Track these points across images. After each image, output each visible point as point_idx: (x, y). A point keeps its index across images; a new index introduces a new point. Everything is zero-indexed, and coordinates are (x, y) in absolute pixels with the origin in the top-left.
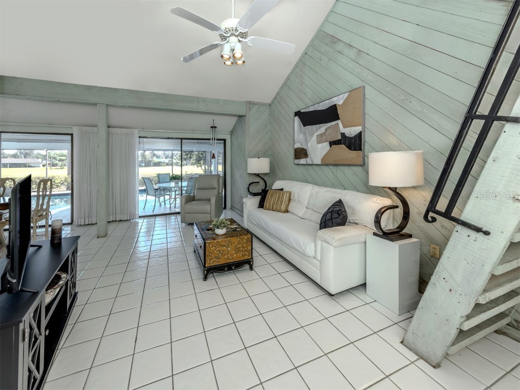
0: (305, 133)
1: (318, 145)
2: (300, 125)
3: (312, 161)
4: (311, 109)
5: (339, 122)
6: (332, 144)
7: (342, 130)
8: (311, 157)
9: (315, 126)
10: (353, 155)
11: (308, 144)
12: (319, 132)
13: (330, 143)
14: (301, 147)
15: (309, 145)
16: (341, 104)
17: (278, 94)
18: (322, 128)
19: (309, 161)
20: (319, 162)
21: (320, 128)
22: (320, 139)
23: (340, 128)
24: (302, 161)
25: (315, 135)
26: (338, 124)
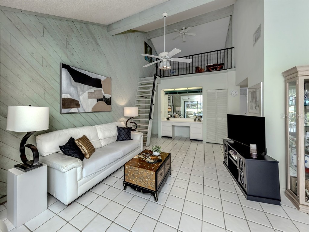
0: (77, 88)
1: (89, 99)
3: (84, 110)
6: (98, 100)
7: (104, 94)
8: (83, 107)
9: (86, 86)
10: (107, 107)
11: (80, 97)
12: (90, 91)
13: (97, 99)
14: (71, 98)
18: (92, 89)
19: (81, 110)
20: (90, 111)
21: (90, 88)
22: (90, 96)
23: (102, 93)
24: (74, 110)
25: (87, 92)
26: (101, 90)
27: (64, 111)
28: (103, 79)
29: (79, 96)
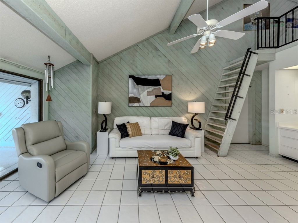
0: (138, 89)
1: (148, 96)
2: (134, 84)
3: (144, 104)
4: (143, 77)
5: (161, 87)
6: (156, 96)
7: (162, 91)
8: (142, 102)
9: (146, 86)
10: (167, 102)
12: (149, 90)
14: (135, 96)
15: (141, 96)
16: (162, 79)
17: (109, 58)
18: (151, 88)
19: (141, 104)
20: (149, 105)
21: (149, 88)
22: (149, 94)
23: (161, 90)
24: (136, 104)
25: (146, 91)
26: (160, 88)
27: (130, 105)
28: (161, 78)
29: (140, 95)
